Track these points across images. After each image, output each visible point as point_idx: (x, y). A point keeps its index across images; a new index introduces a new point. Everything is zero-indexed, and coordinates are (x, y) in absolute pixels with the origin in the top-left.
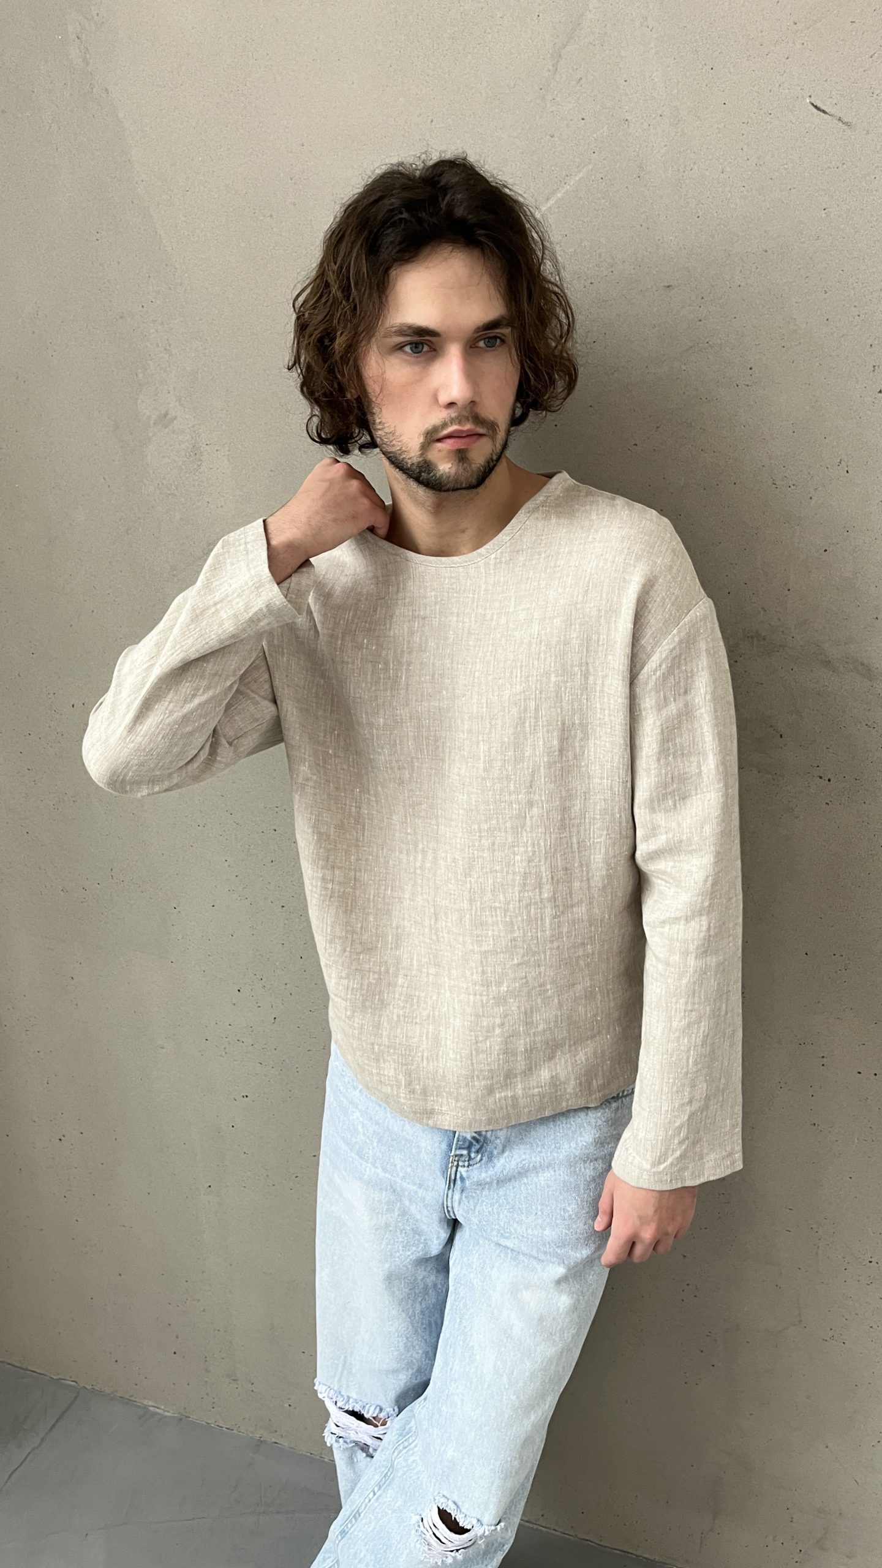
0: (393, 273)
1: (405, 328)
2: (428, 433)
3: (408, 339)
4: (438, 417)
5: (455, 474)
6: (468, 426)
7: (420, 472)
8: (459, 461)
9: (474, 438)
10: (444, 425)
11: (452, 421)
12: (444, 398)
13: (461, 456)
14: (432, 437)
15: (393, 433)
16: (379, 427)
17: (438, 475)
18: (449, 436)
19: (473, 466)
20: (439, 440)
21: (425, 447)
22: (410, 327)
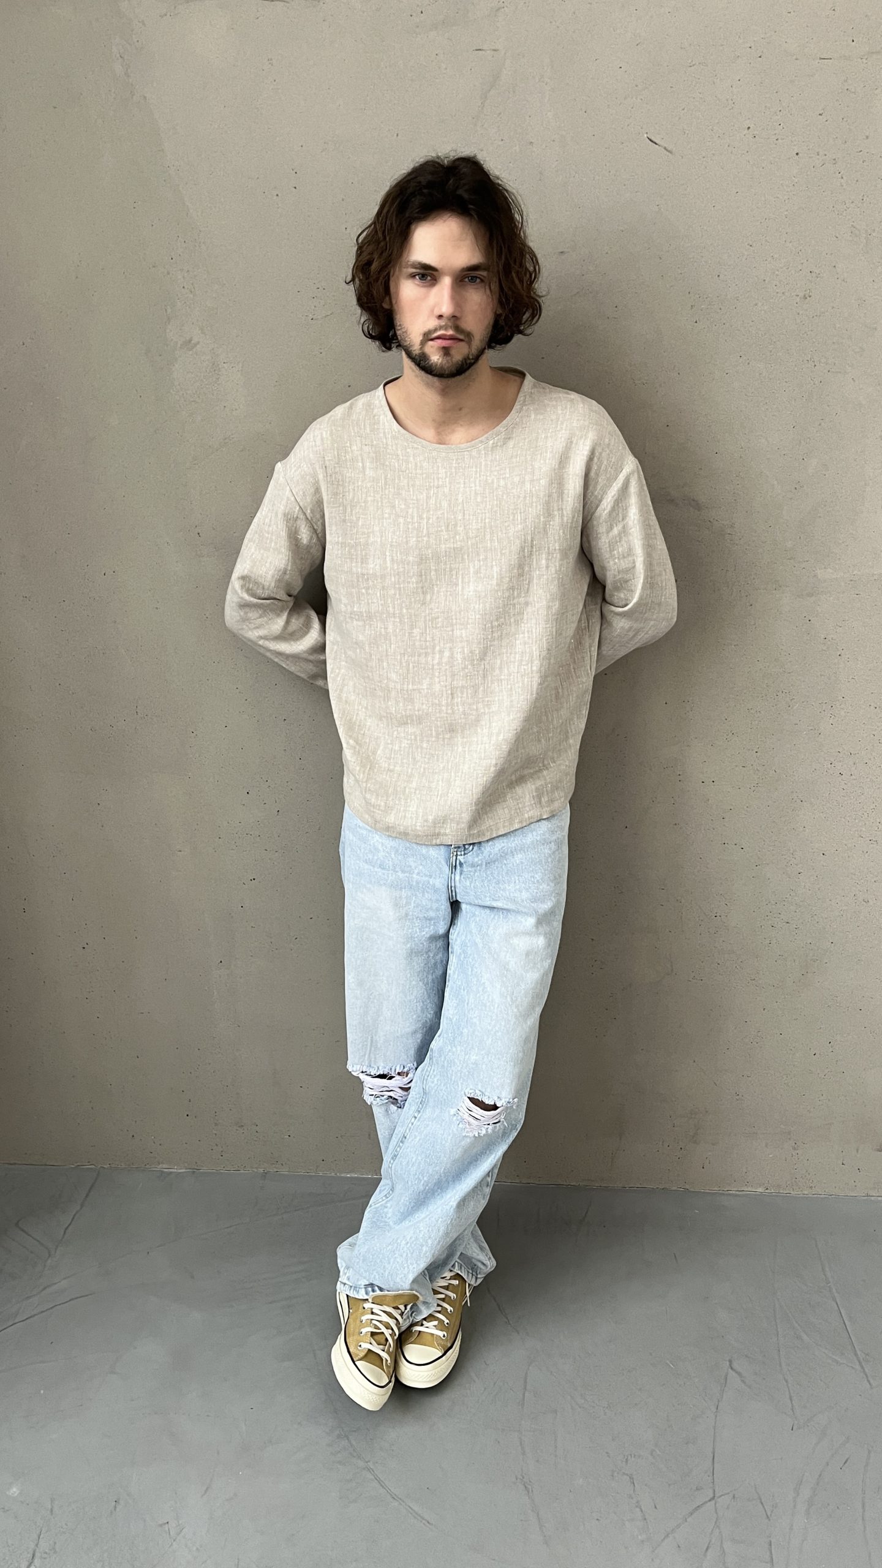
0: (413, 227)
1: (416, 264)
2: (424, 335)
3: (418, 271)
4: (433, 323)
5: (441, 363)
6: (450, 332)
7: (420, 361)
8: (444, 356)
9: (455, 341)
10: (435, 330)
11: (441, 328)
12: (437, 312)
13: (446, 351)
14: (427, 337)
15: (406, 332)
16: (399, 328)
17: (430, 363)
18: (438, 338)
19: (454, 359)
20: (432, 340)
21: (423, 343)
22: (420, 263)
